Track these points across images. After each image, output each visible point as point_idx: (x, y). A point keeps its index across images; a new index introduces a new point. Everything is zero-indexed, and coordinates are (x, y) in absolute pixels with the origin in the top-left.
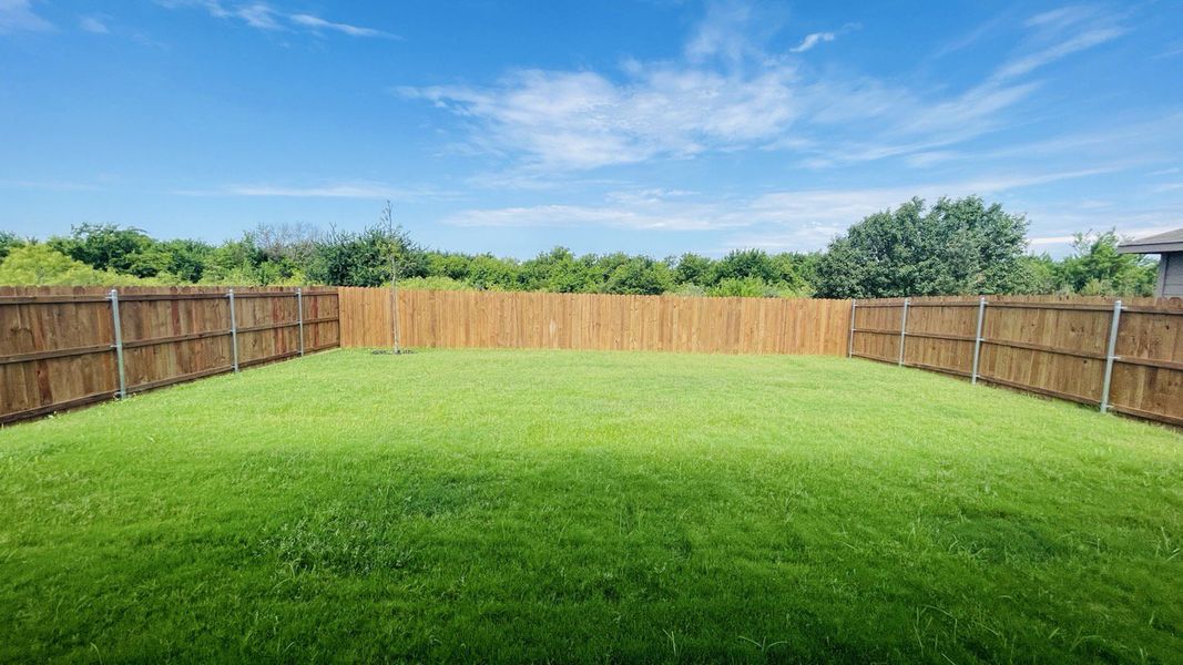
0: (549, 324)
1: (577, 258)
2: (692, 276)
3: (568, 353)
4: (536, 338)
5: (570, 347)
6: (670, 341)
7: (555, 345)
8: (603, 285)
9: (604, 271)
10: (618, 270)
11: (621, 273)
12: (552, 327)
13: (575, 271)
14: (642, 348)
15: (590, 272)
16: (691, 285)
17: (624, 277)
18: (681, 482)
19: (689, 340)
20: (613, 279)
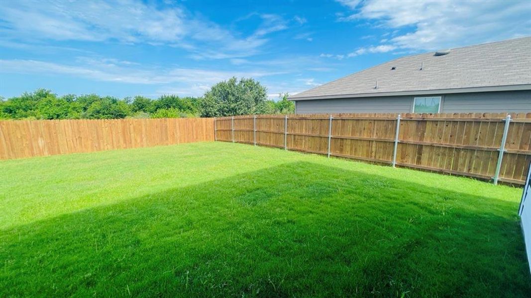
0: (37, 140)
1: (60, 96)
2: (142, 108)
3: (57, 157)
4: (27, 151)
5: (59, 152)
6: (131, 143)
7: (46, 153)
8: (83, 113)
9: (83, 105)
10: (93, 105)
11: (95, 106)
12: (41, 142)
13: (58, 105)
14: (113, 147)
15: (72, 106)
16: (142, 112)
17: (98, 109)
18: (135, 213)
19: (142, 141)
20: (90, 110)
